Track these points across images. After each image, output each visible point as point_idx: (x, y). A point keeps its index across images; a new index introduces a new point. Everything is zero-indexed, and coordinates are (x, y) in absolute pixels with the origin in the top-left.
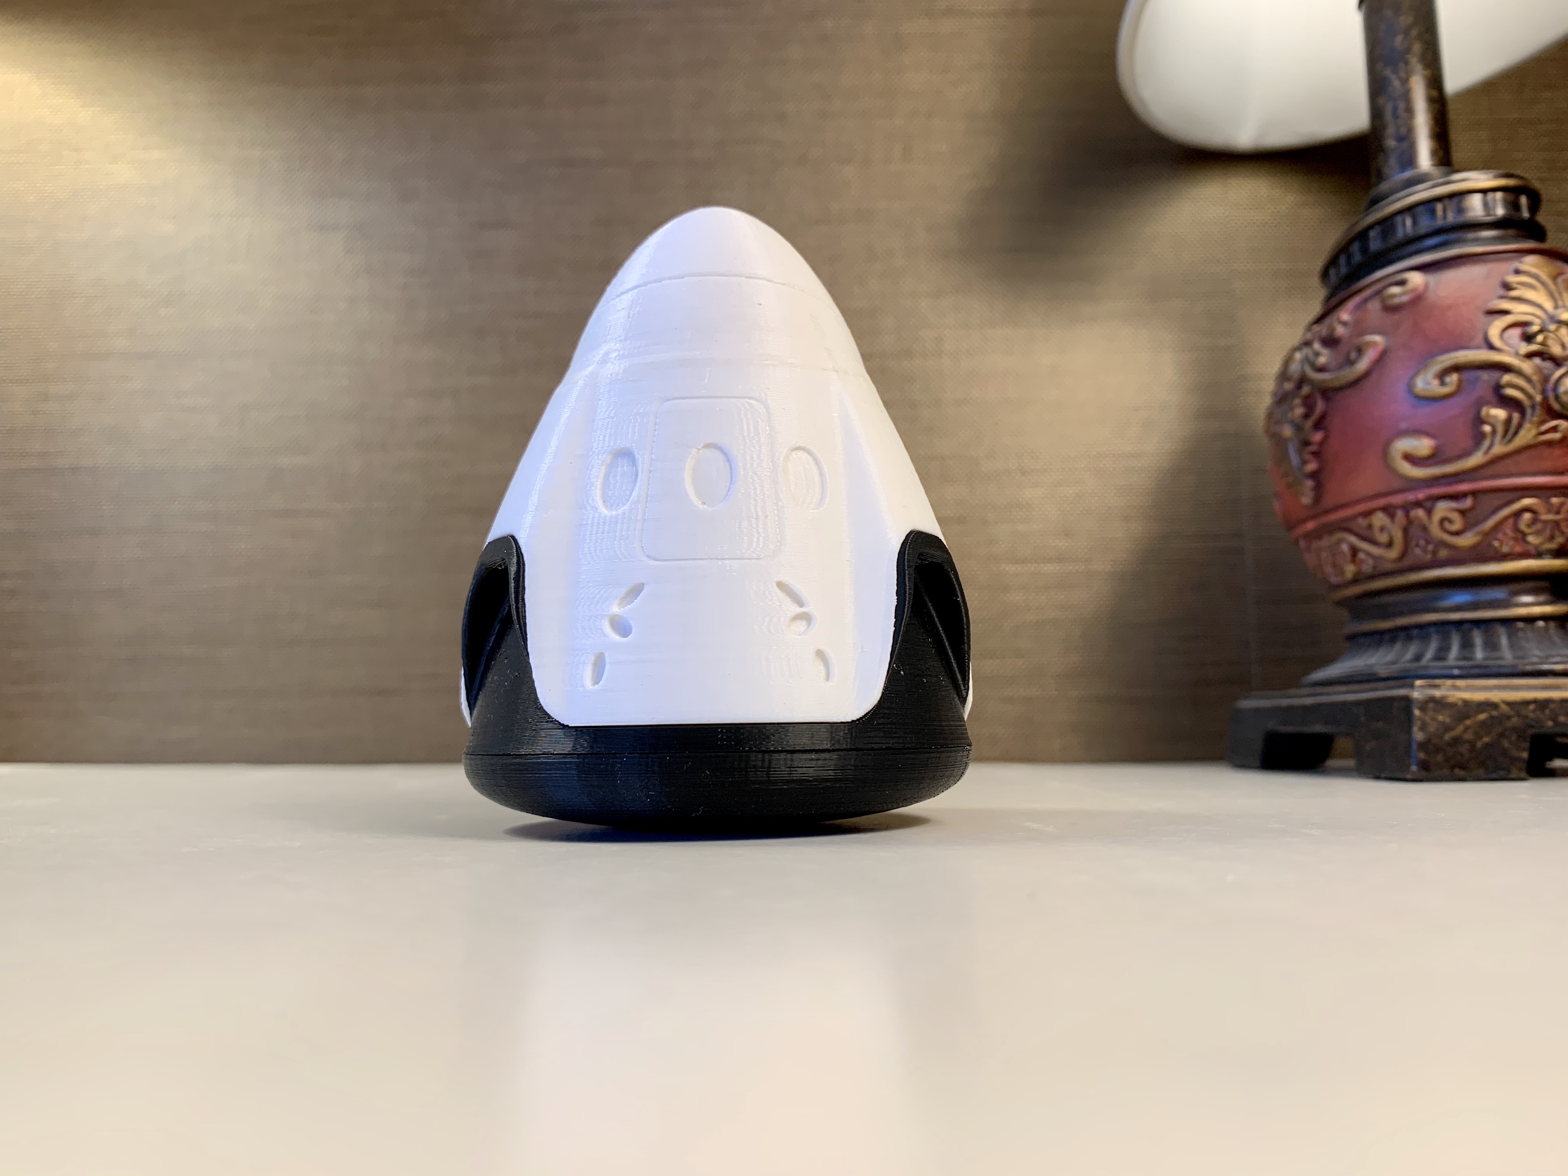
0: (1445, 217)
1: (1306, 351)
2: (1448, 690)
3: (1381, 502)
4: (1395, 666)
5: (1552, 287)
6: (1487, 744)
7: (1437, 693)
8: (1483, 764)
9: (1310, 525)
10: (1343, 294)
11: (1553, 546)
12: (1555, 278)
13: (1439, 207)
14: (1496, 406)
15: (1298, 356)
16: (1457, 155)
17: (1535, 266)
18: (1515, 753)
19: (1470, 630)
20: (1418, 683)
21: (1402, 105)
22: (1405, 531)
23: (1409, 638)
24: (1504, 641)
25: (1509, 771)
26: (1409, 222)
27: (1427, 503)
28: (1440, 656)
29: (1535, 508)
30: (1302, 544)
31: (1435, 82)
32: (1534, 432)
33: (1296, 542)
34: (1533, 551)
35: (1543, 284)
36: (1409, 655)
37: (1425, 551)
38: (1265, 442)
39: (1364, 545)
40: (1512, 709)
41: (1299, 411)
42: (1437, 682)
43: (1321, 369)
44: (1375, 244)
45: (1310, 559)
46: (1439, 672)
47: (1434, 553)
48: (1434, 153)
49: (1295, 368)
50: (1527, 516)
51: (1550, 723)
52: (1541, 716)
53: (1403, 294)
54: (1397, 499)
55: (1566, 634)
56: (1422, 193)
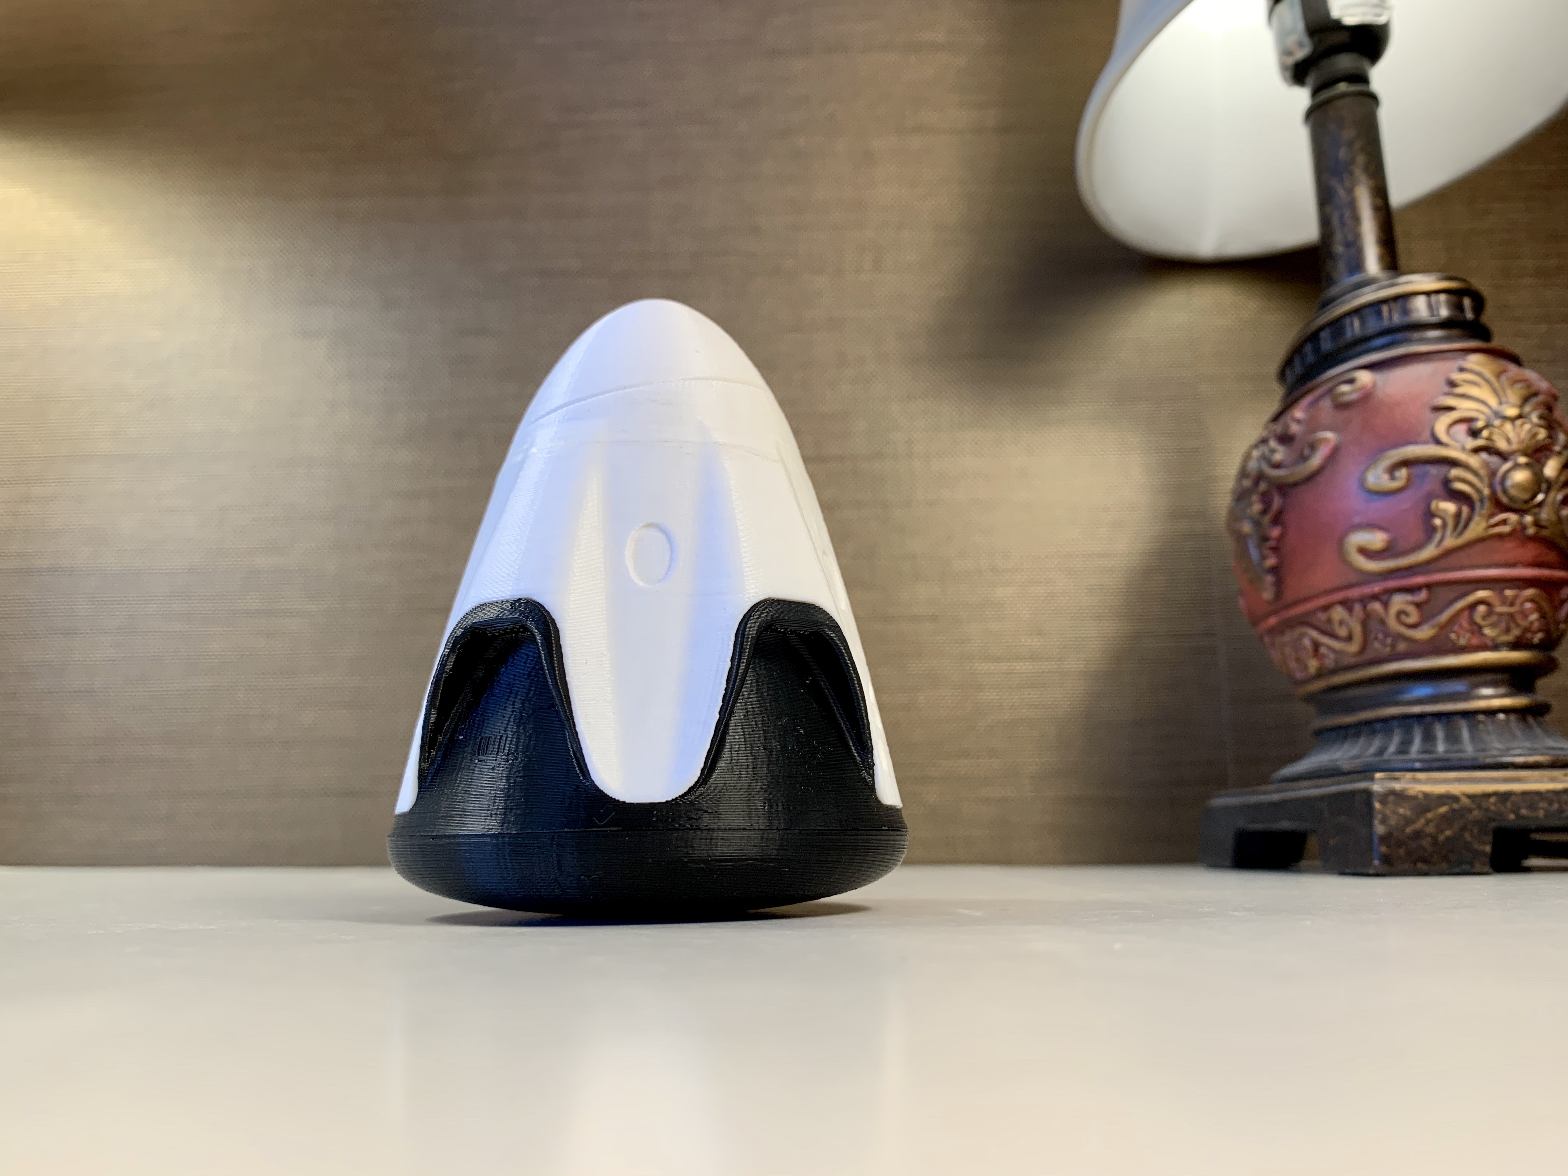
0: (1391, 318)
1: (1264, 449)
2: (1409, 782)
3: (1340, 596)
4: (1357, 761)
5: (1496, 385)
6: (1448, 838)
7: (1397, 786)
8: (1445, 858)
9: (1272, 621)
10: (1297, 393)
11: (1509, 638)
12: (1498, 375)
13: (1385, 309)
14: (1446, 499)
15: (1256, 453)
16: (1403, 261)
17: (1479, 364)
18: (1477, 846)
19: (1432, 724)
20: (1378, 775)
21: (1347, 214)
22: (1364, 624)
23: (1373, 732)
24: (1465, 734)
25: (1472, 865)
26: (1356, 323)
27: (1384, 597)
28: (1404, 748)
29: (1490, 600)
30: (1267, 639)
31: (1380, 192)
32: (1483, 525)
33: (1261, 638)
34: (1490, 643)
35: (1487, 381)
36: (1373, 750)
37: (1384, 645)
39: (1326, 640)
40: (1473, 802)
41: (1257, 507)
42: (1397, 774)
43: (1277, 466)
44: (1326, 345)
45: (1275, 655)
46: (1401, 765)
47: (1393, 646)
48: (1381, 259)
49: (1253, 465)
50: (1482, 609)
51: (1512, 816)
52: (1503, 809)
53: (1351, 392)
54: (1354, 593)
55: (1528, 726)
56: (1368, 296)
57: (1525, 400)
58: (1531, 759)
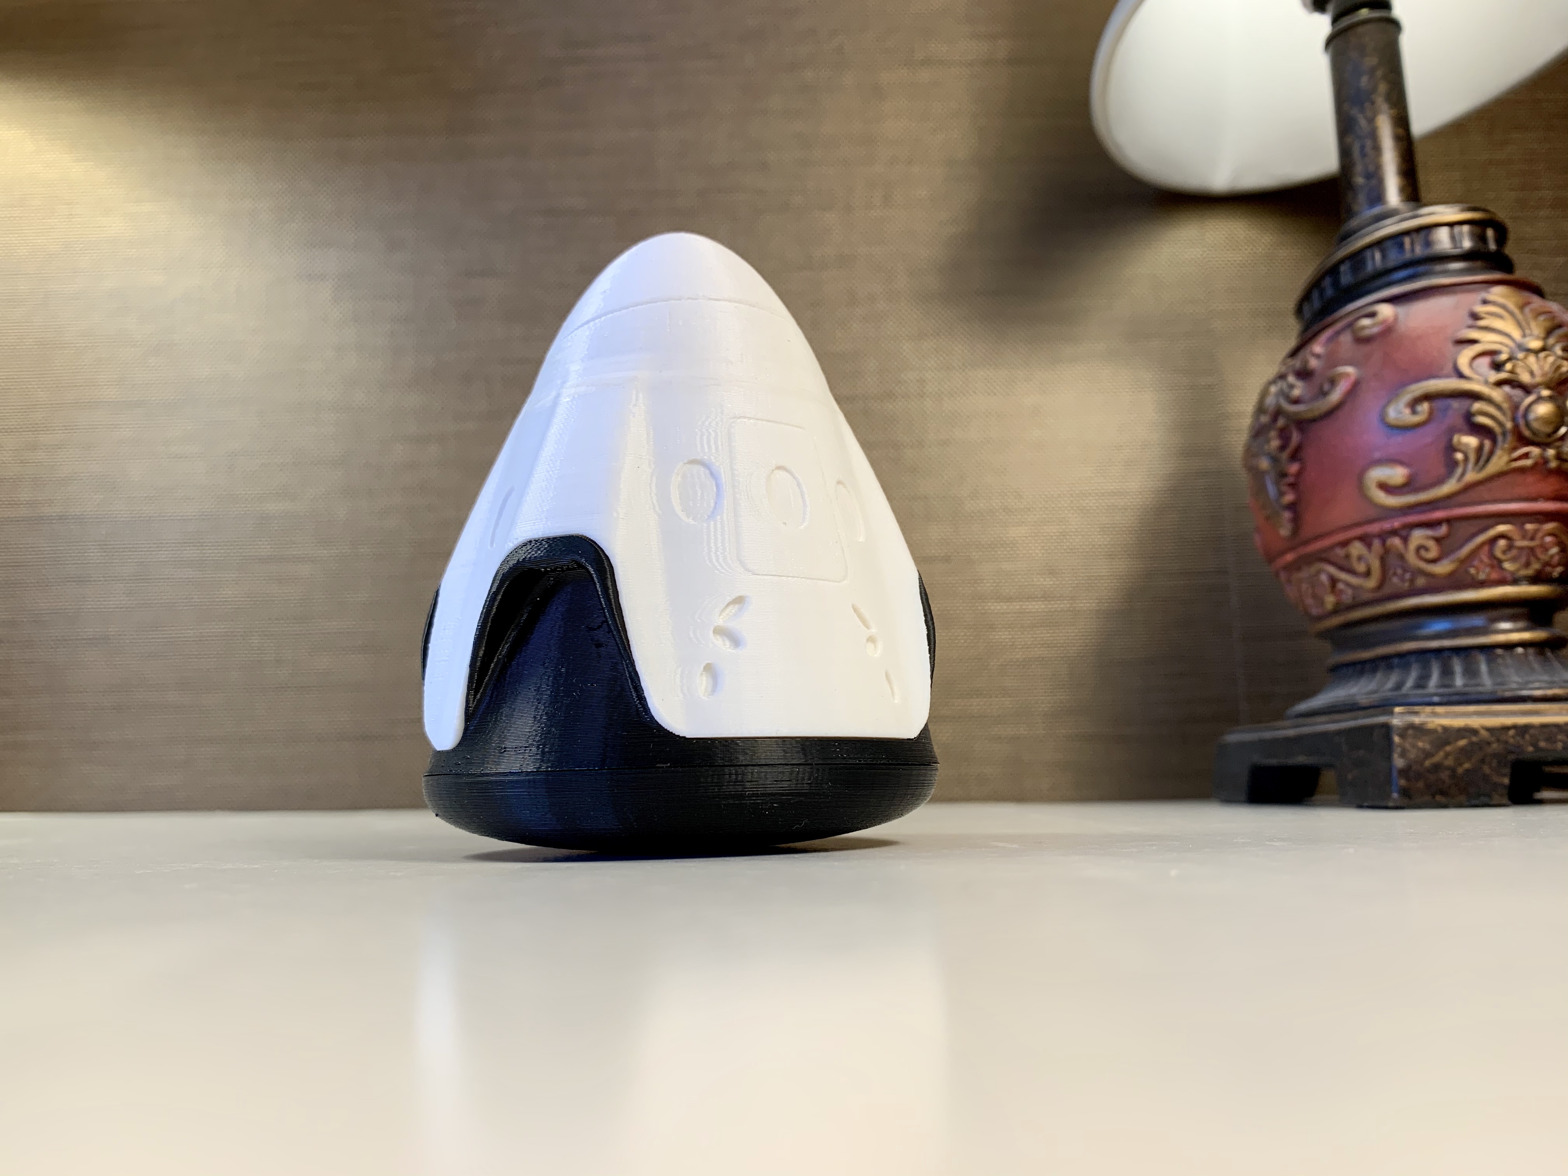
0: (1413, 250)
1: (1282, 385)
2: (1428, 716)
3: (1358, 531)
4: (1375, 696)
5: (1520, 316)
6: (1467, 771)
7: (1417, 720)
8: (1464, 791)
9: (1289, 557)
10: (1315, 328)
11: (1530, 572)
12: (1522, 307)
13: (1407, 241)
14: (1468, 434)
15: (1273, 389)
16: (1424, 194)
17: (1503, 296)
18: (1496, 779)
19: (1450, 658)
20: (1397, 710)
21: (1369, 143)
22: (1383, 560)
23: (1390, 668)
24: (1483, 668)
25: (1490, 797)
26: (1378, 256)
27: (1404, 532)
28: (1421, 683)
29: (1510, 535)
30: (1283, 576)
31: (1402, 121)
32: (1505, 458)
33: (1277, 575)
34: (1509, 577)
35: (1512, 314)
36: (1390, 684)
37: (1403, 580)
38: (1244, 478)
39: (1343, 576)
40: (1492, 735)
41: (1275, 443)
42: (1417, 708)
43: (1296, 401)
44: (1346, 278)
45: (1291, 592)
46: (1419, 699)
47: (1412, 581)
48: (1402, 190)
49: (1270, 401)
50: (1502, 543)
51: (1531, 749)
52: (1522, 742)
53: (1373, 325)
54: (1375, 528)
55: (1546, 660)
56: (1390, 228)
57: (1549, 332)
58: (1550, 692)
